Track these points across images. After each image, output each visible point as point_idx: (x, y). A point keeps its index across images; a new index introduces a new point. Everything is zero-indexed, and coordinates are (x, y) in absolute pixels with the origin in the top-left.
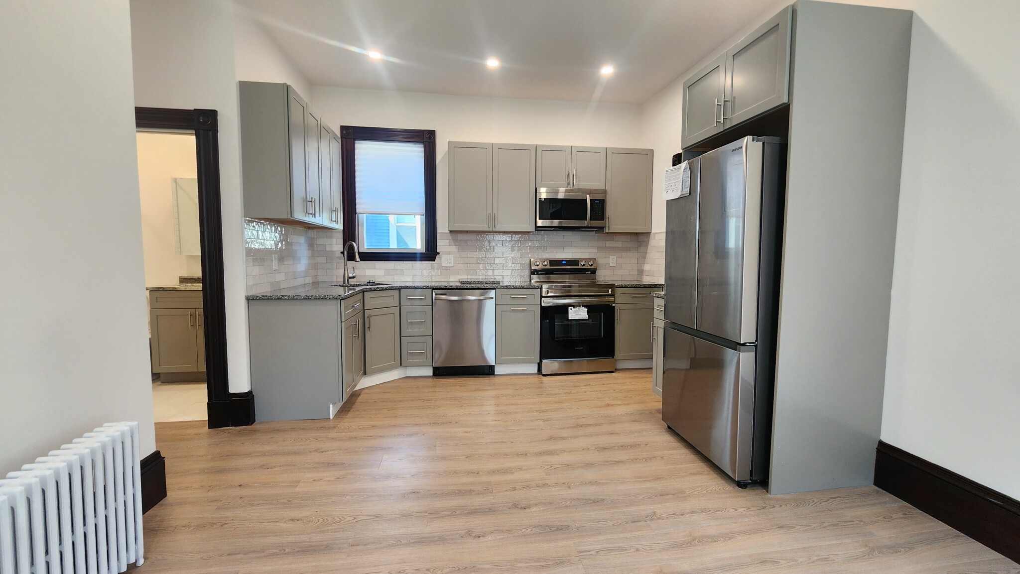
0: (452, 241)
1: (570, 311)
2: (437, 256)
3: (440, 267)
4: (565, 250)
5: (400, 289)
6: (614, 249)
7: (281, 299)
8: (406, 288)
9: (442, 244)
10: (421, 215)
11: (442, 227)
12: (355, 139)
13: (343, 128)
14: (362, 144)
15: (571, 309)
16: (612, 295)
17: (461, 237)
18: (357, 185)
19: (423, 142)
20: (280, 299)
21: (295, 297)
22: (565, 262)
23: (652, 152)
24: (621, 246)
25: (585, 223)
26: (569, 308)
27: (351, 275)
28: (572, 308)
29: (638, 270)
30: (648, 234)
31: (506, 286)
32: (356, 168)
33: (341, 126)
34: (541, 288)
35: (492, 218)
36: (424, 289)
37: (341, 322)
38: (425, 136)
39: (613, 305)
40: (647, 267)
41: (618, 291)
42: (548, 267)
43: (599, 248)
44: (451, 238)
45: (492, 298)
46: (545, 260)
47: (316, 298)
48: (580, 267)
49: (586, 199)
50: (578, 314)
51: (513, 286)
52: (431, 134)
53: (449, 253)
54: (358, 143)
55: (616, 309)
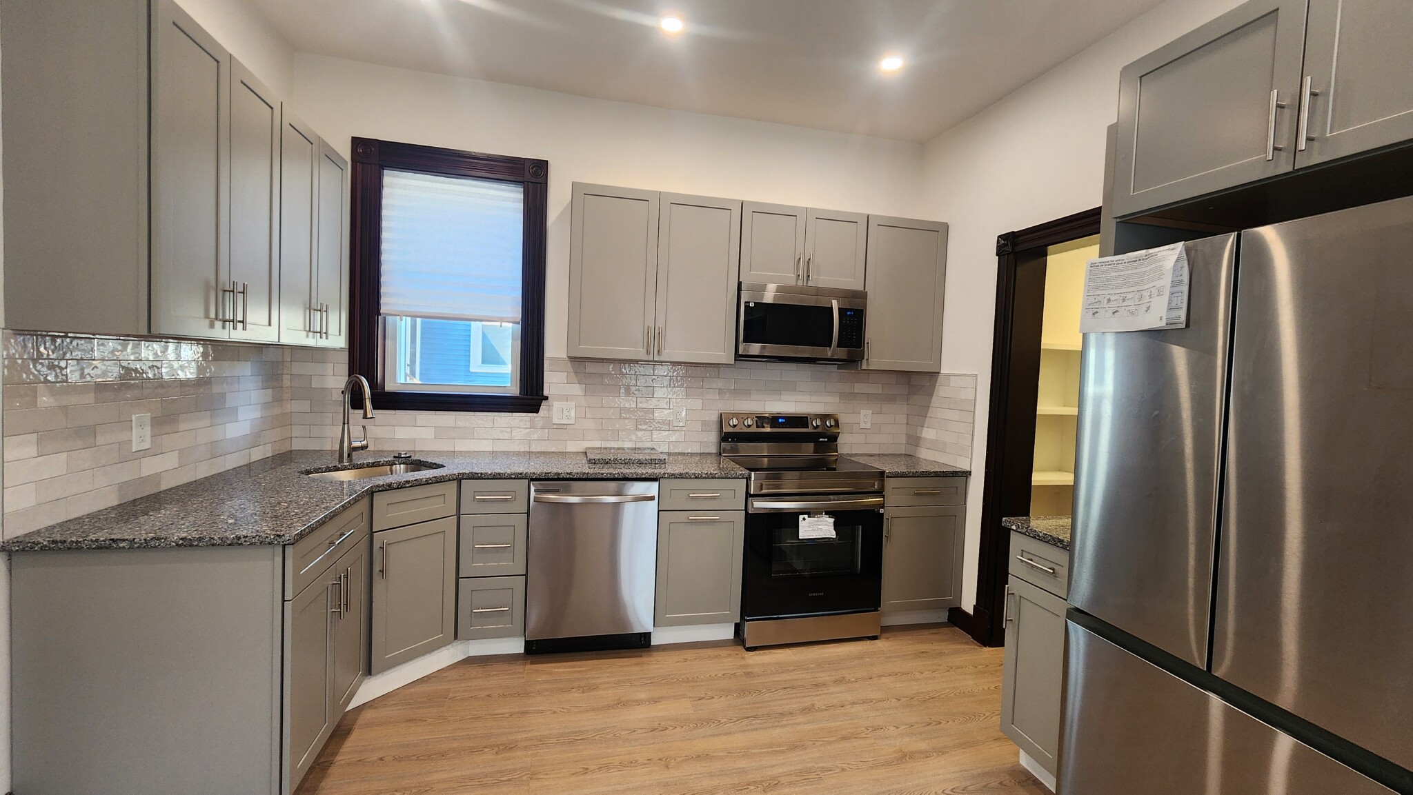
0: (573, 374)
1: (802, 524)
2: (544, 403)
3: (549, 424)
4: (783, 397)
5: (459, 479)
6: (869, 397)
7: (108, 548)
8: (474, 476)
9: (554, 381)
10: (514, 323)
11: (555, 346)
12: (382, 167)
13: (357, 142)
14: (398, 177)
15: (804, 519)
16: (880, 493)
17: (590, 368)
18: (383, 257)
19: (523, 182)
20: (106, 548)
21: (152, 543)
22: (784, 421)
23: (946, 226)
24: (881, 392)
25: (829, 353)
26: (801, 517)
27: (356, 444)
28: (806, 516)
29: (909, 436)
30: (933, 375)
31: (681, 474)
32: (384, 224)
33: (352, 137)
34: (748, 479)
35: (654, 337)
36: (512, 478)
37: (284, 601)
38: (527, 170)
39: (882, 511)
40: (928, 434)
41: (890, 483)
42: (754, 429)
43: (845, 396)
44: (571, 369)
45: (652, 498)
46: (748, 415)
47: (213, 545)
48: (810, 430)
49: (832, 308)
50: (816, 528)
51: (694, 474)
52: (541, 167)
53: (566, 398)
54: (388, 175)
55: (885, 517)
